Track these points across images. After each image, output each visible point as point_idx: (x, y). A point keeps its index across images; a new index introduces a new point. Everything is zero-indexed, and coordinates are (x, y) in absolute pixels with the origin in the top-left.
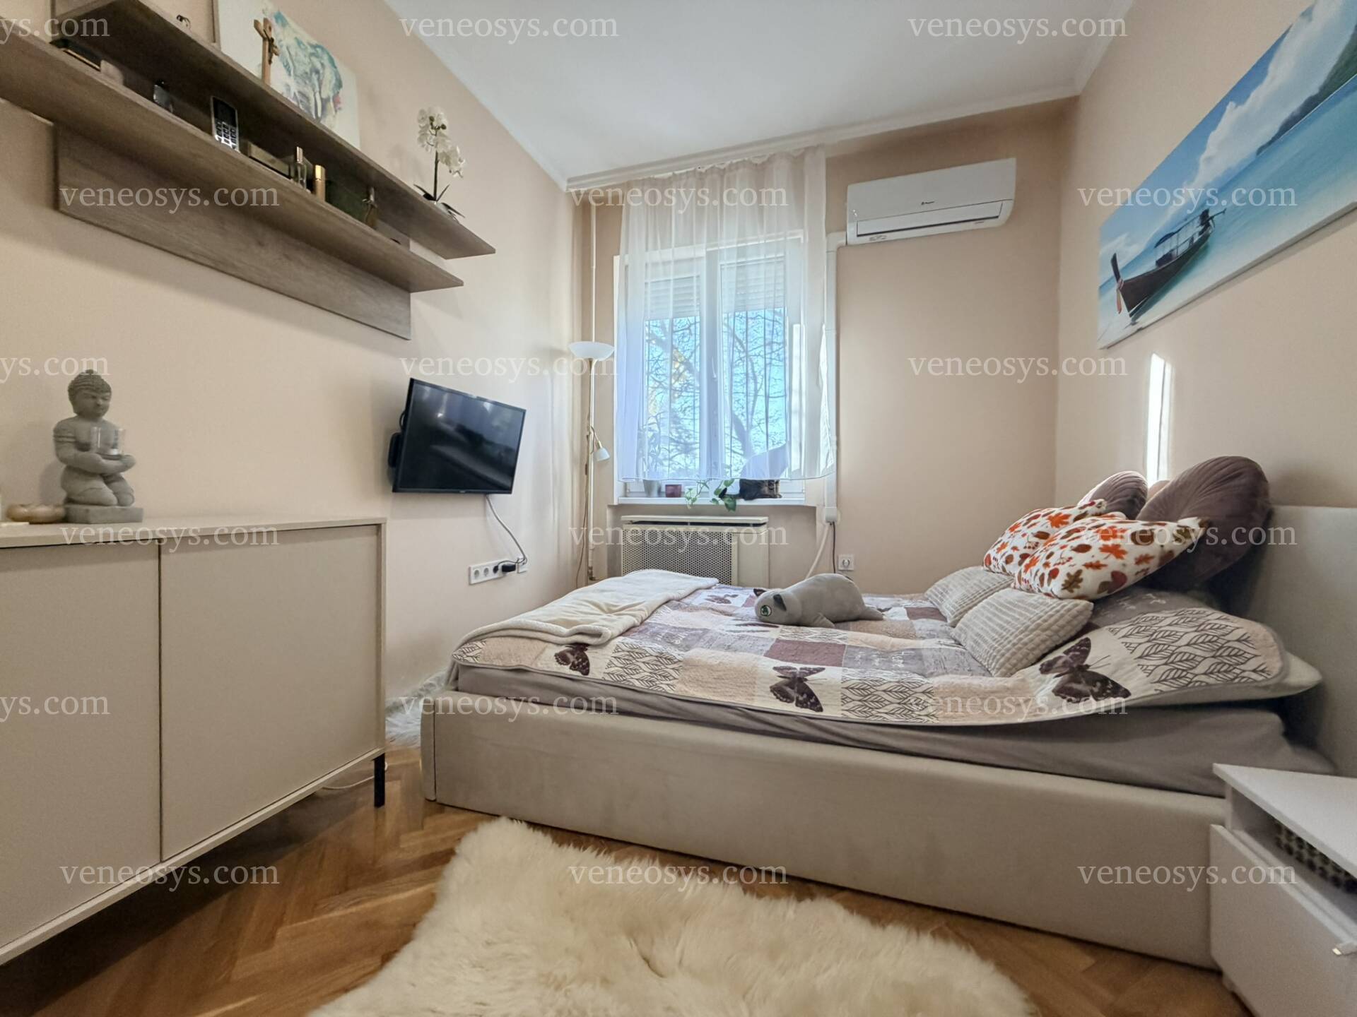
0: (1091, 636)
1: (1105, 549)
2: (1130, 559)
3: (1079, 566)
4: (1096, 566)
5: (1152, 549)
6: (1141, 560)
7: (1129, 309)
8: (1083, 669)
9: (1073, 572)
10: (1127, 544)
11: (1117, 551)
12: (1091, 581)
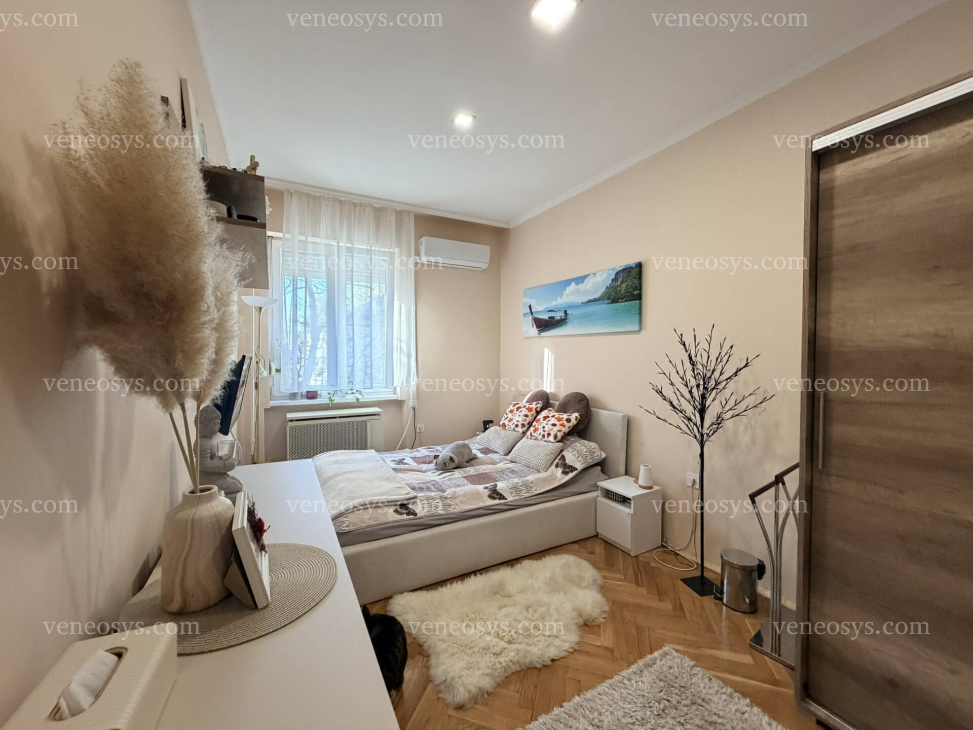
0: (563, 453)
1: (561, 425)
2: (567, 427)
3: (556, 432)
4: (560, 431)
5: (571, 424)
6: (569, 427)
7: (537, 328)
8: (566, 464)
9: (555, 433)
10: (565, 423)
11: (563, 425)
12: (560, 435)
